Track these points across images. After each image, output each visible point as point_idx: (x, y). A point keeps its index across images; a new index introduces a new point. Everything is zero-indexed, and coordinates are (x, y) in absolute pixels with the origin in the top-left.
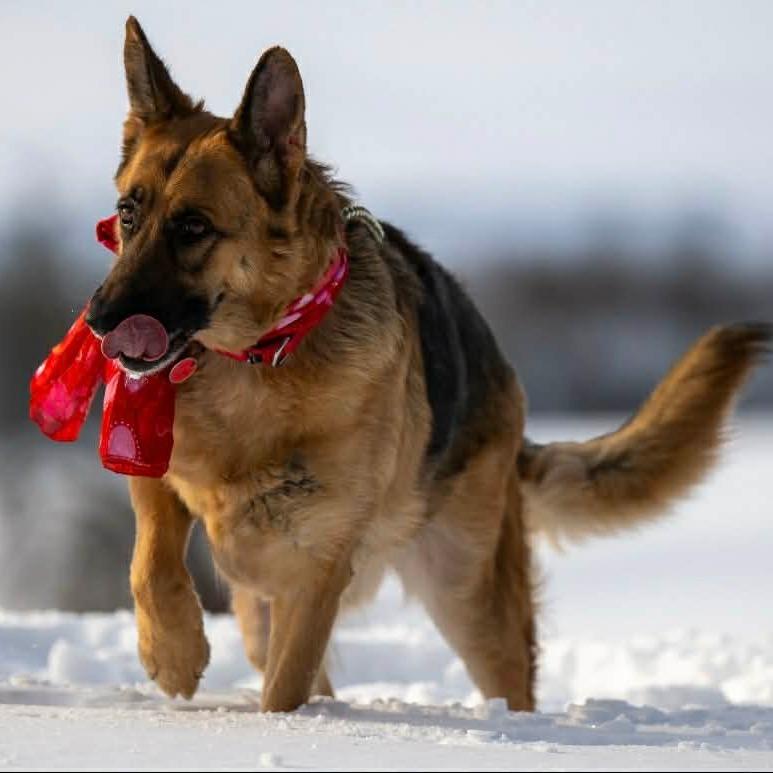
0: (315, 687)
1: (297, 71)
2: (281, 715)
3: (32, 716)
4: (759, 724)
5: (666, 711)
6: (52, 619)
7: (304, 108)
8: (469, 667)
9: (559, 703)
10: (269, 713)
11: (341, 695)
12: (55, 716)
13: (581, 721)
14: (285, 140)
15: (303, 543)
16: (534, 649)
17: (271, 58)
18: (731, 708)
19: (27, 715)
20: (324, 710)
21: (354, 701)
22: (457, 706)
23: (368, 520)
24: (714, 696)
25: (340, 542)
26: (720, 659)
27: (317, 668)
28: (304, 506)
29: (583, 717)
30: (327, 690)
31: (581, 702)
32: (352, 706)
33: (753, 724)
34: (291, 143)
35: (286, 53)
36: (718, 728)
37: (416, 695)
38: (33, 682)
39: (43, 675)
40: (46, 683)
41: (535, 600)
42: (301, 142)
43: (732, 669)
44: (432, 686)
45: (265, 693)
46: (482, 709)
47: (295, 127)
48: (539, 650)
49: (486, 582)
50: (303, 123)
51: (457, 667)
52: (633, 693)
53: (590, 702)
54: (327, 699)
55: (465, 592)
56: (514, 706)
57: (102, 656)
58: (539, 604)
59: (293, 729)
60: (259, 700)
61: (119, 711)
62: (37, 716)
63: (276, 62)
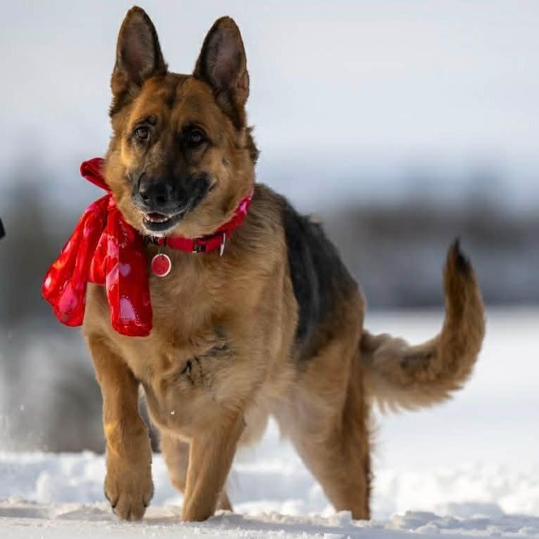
0: (219, 503)
1: (240, 34)
2: (196, 523)
3: (25, 525)
4: (525, 528)
5: (461, 519)
6: (39, 457)
7: (246, 61)
8: (325, 490)
9: (388, 514)
10: (188, 522)
11: (238, 509)
12: (40, 526)
13: (401, 526)
14: (234, 84)
15: (220, 397)
16: (370, 476)
17: (222, 24)
18: (506, 517)
19: (21, 525)
20: (226, 520)
21: (246, 513)
22: (317, 516)
23: (261, 383)
24: (494, 508)
25: (242, 398)
26: (498, 483)
27: (221, 490)
28: (224, 367)
29: (403, 524)
30: (227, 506)
31: (402, 513)
32: (245, 517)
33: (521, 528)
34: (238, 87)
35: (232, 21)
36: (497, 531)
37: (289, 509)
38: (25, 502)
39: (32, 497)
40: (34, 503)
41: (371, 442)
42: (246, 85)
43: (506, 490)
44: (300, 502)
45: (185, 509)
46: (334, 518)
47: (240, 75)
48: (373, 477)
49: (336, 430)
50: (246, 72)
51: (317, 489)
52: (439, 507)
53: (409, 513)
54: (227, 512)
55: (321, 438)
56: (356, 517)
57: (73, 482)
58: (373, 445)
59: (204, 533)
60: (181, 514)
61: (85, 522)
62: (28, 525)
63: (226, 27)
